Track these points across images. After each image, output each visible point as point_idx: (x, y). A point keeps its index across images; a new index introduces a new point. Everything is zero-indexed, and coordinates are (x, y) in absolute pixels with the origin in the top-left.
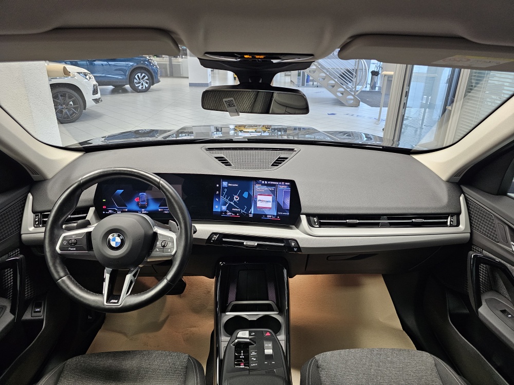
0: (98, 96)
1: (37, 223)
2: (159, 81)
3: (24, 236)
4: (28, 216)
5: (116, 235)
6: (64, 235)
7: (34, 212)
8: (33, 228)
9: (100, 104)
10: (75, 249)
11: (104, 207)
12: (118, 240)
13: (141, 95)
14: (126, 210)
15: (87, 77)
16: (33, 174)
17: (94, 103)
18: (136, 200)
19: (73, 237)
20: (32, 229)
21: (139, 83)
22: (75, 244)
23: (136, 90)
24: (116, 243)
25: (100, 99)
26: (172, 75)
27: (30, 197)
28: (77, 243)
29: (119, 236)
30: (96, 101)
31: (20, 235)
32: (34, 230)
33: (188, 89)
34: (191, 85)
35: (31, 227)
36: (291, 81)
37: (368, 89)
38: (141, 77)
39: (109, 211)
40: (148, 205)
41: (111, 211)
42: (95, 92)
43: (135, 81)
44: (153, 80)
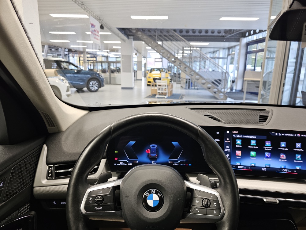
0: (69, 93)
1: (50, 175)
2: (103, 86)
3: (36, 189)
4: (42, 167)
5: (153, 191)
6: (89, 190)
7: (47, 164)
8: (46, 180)
9: (70, 98)
10: (101, 208)
11: (116, 159)
12: (156, 197)
13: (93, 94)
14: (137, 162)
15: (64, 81)
16: (49, 126)
17: (66, 97)
18: (147, 151)
19: (100, 193)
20: (45, 182)
21: (92, 87)
22: (102, 201)
23: (90, 91)
24: (154, 201)
25: (70, 94)
26: (110, 83)
27: (45, 148)
28: (103, 200)
29: (156, 193)
30: (68, 96)
31: (32, 188)
32: (46, 182)
33: (121, 90)
34: (123, 88)
35: (44, 179)
36: (181, 86)
37: (229, 91)
38: (94, 83)
39: (121, 163)
40: (158, 157)
41: (122, 163)
42: (68, 90)
43: (90, 86)
44: (100, 85)
